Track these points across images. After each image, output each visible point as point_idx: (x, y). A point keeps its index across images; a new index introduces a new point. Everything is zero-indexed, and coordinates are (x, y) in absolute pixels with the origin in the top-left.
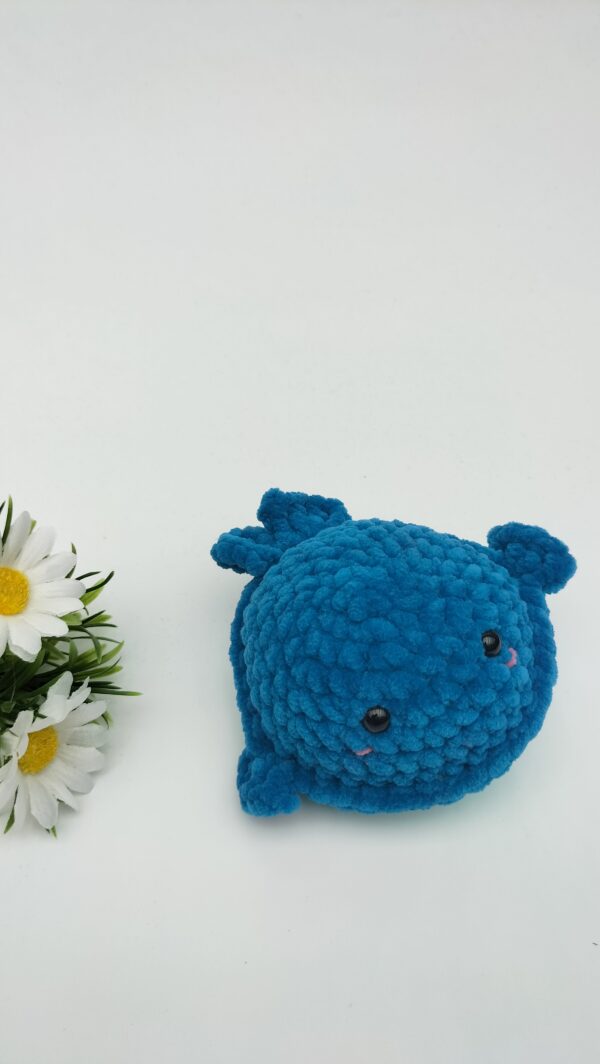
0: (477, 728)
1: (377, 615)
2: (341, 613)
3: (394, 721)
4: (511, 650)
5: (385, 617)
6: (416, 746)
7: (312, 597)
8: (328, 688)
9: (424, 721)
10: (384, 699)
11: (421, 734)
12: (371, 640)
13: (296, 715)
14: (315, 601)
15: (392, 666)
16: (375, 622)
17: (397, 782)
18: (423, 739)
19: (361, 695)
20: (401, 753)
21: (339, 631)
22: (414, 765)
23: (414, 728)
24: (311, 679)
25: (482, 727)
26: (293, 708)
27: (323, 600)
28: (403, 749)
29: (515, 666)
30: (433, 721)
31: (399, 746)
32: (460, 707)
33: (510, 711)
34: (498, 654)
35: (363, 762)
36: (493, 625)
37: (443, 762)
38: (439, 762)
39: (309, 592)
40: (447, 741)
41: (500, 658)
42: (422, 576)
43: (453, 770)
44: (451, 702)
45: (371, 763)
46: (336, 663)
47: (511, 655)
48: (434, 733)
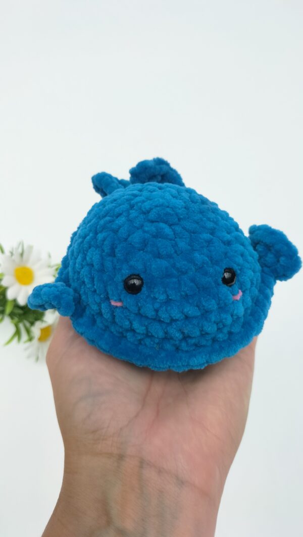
0: (195, 322)
1: (166, 222)
2: (144, 213)
3: (144, 289)
4: (240, 291)
5: (170, 225)
6: (151, 313)
7: (132, 200)
8: (114, 252)
9: (162, 297)
10: (145, 272)
11: (157, 306)
12: (154, 234)
13: (88, 265)
14: (132, 202)
15: (159, 253)
16: (162, 225)
17: (128, 337)
18: (157, 311)
19: (132, 263)
20: (140, 315)
21: (138, 223)
22: (144, 328)
23: (155, 299)
24: (106, 242)
25: (198, 324)
26: (88, 259)
27: (137, 203)
28: (142, 311)
29: (237, 300)
30: (168, 301)
31: (139, 310)
32: (190, 301)
33: (221, 326)
34: (230, 286)
35: (113, 309)
36: (236, 267)
37: (164, 337)
38: (161, 334)
39: (132, 197)
40: (173, 320)
41: (230, 289)
42: (205, 219)
43: (168, 346)
44: (187, 295)
45: (118, 313)
46: (126, 240)
47: (238, 293)
48: (166, 310)
